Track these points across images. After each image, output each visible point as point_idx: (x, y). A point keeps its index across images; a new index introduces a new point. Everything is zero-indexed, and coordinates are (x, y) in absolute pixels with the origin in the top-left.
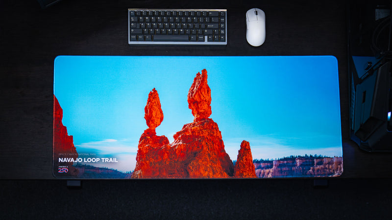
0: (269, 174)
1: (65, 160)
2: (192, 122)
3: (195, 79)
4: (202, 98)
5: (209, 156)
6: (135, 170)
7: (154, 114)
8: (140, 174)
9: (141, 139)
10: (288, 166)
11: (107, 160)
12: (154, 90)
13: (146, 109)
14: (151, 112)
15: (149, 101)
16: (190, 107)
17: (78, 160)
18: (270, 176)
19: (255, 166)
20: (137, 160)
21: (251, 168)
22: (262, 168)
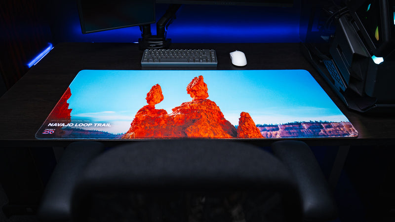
0: (278, 135)
1: (56, 125)
2: (191, 101)
3: (193, 80)
4: (199, 88)
5: (209, 122)
6: (128, 132)
7: (155, 97)
8: (133, 135)
9: (139, 112)
10: (295, 129)
11: (99, 125)
12: (158, 85)
13: (148, 95)
14: (152, 95)
15: (152, 89)
16: (188, 93)
17: (69, 125)
18: (278, 136)
19: (260, 129)
20: (131, 124)
21: (255, 131)
22: (268, 131)
